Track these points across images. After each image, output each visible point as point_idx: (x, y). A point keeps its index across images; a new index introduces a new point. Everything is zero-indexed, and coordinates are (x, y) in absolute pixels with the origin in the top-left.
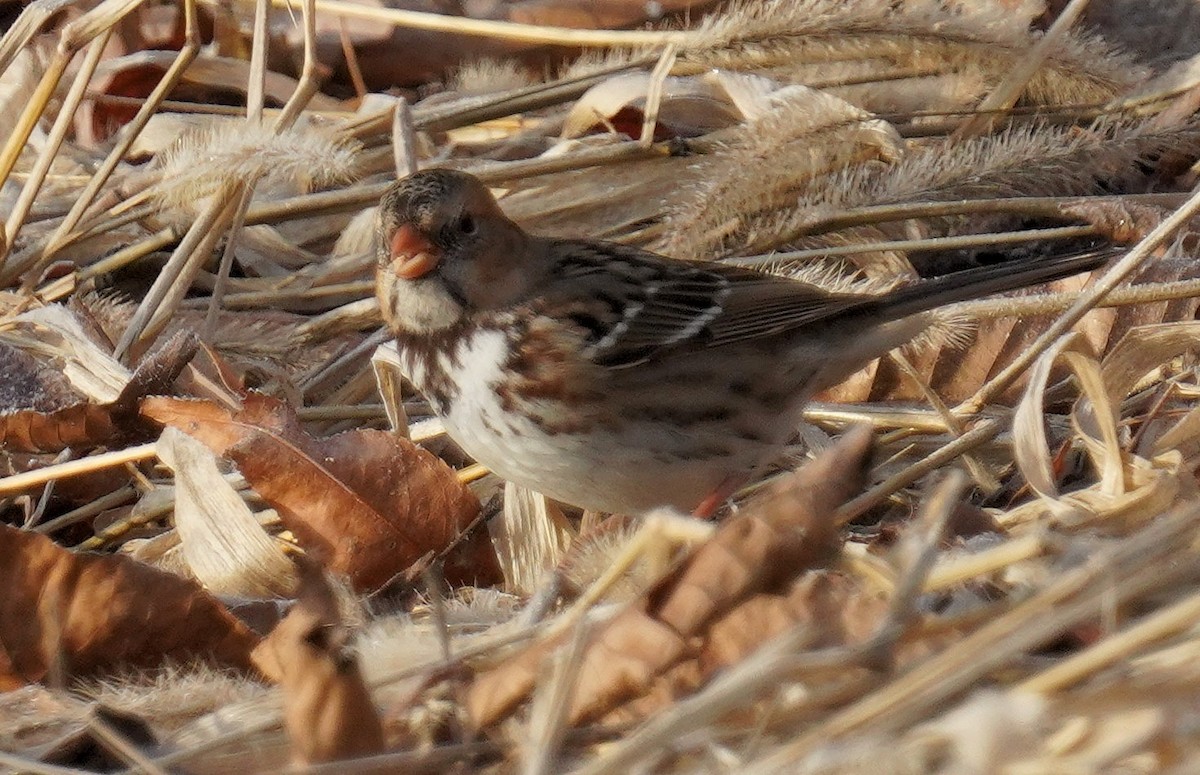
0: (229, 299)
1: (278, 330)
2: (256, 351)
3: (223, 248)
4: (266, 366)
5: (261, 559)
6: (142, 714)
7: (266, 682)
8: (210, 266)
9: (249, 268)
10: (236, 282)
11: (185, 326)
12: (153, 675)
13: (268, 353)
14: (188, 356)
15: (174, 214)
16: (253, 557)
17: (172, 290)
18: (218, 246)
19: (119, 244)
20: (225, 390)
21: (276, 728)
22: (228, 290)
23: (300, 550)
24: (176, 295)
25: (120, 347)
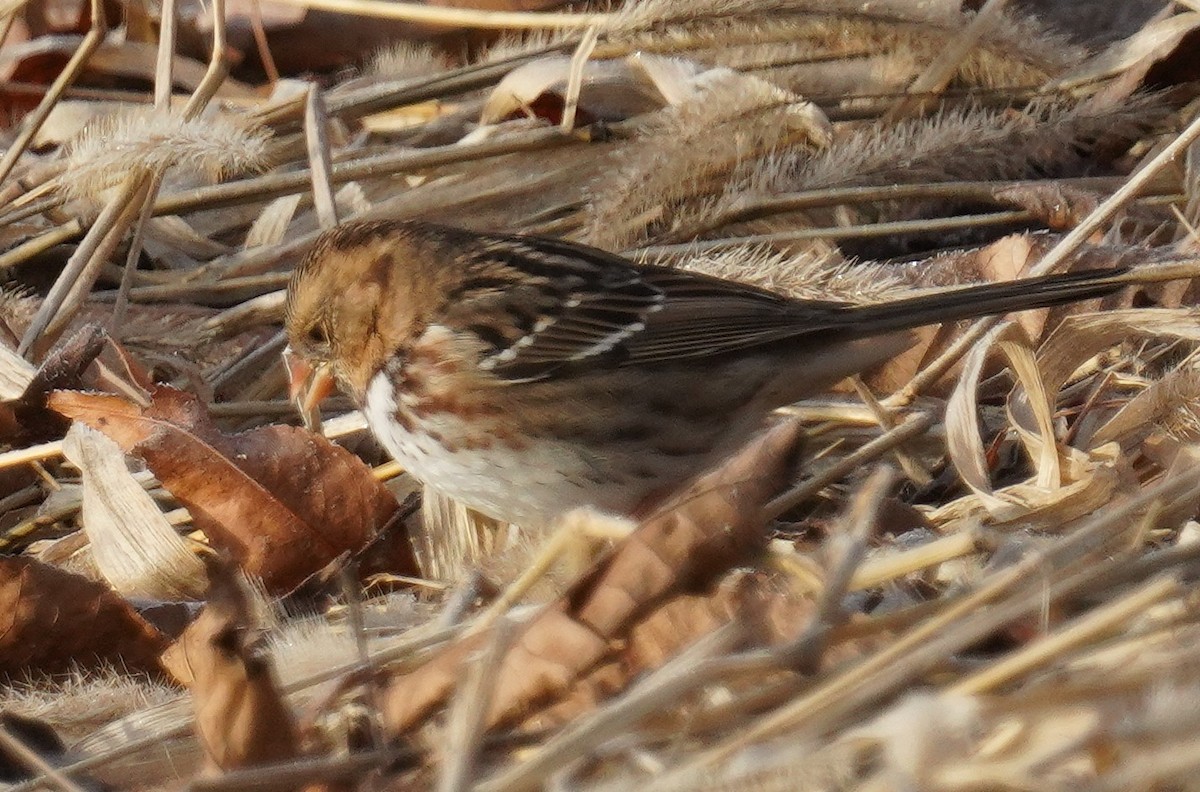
0: (136, 292)
1: (186, 325)
2: (165, 346)
3: (131, 240)
4: (175, 361)
5: (172, 560)
6: (50, 722)
7: (177, 686)
8: (117, 258)
9: (158, 261)
10: (144, 275)
11: (91, 321)
12: (60, 681)
13: (177, 347)
14: (95, 350)
15: (80, 205)
16: (163, 558)
17: (78, 284)
18: (125, 238)
19: (24, 237)
20: (135, 387)
21: (185, 734)
22: (135, 283)
23: (211, 550)
24: (84, 287)
25: (24, 343)
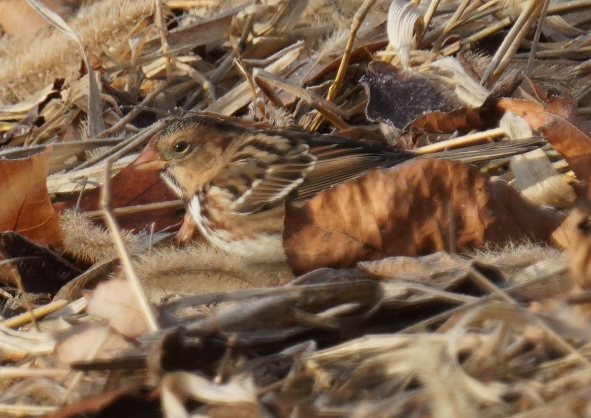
0: (539, 53)
1: (564, 69)
2: (553, 80)
3: (536, 28)
4: (558, 87)
5: (556, 186)
6: (497, 266)
7: (560, 249)
8: (529, 36)
9: (549, 37)
10: (543, 45)
11: (517, 68)
12: (502, 246)
13: (560, 80)
14: (518, 83)
15: (510, 10)
16: (551, 185)
17: (510, 49)
18: (533, 26)
19: (482, 26)
20: (537, 99)
21: (564, 273)
22: (538, 49)
23: (577, 181)
24: (512, 51)
25: (483, 80)
